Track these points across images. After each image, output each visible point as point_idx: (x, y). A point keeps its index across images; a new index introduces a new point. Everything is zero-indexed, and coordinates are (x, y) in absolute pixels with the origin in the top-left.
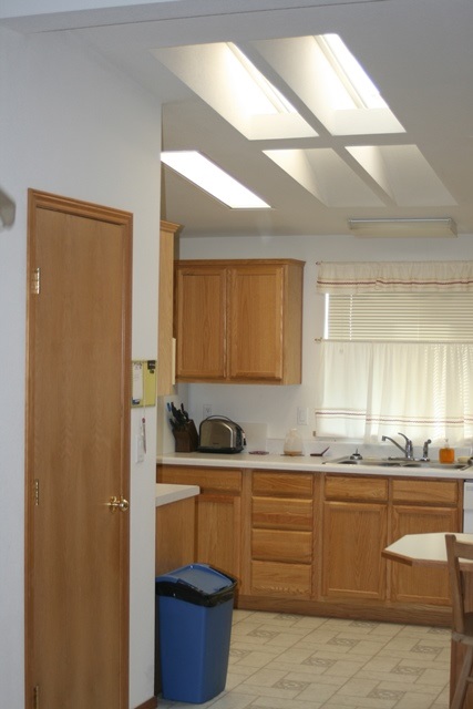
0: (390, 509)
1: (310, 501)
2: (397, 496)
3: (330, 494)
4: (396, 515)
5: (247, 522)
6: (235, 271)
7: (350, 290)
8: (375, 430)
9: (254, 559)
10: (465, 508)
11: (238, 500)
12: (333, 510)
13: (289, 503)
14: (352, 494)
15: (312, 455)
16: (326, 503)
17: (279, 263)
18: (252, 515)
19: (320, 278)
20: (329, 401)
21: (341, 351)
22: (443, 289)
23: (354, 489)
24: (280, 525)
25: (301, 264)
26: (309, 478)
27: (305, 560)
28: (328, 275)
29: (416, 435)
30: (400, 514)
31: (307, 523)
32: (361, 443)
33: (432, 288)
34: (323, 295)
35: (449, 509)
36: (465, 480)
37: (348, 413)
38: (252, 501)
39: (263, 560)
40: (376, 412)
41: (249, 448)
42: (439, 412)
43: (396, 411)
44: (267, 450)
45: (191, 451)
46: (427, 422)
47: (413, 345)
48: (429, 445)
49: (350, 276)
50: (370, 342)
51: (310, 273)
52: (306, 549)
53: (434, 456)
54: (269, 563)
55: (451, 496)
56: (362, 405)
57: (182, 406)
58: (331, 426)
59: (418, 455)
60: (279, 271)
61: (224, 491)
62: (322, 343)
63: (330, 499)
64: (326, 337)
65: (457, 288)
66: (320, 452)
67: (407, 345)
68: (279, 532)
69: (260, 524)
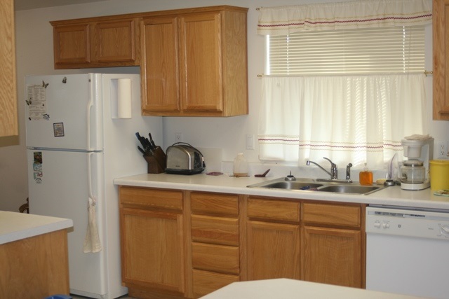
0: (302, 229)
1: (236, 220)
2: (307, 218)
3: (252, 214)
4: (307, 236)
5: (189, 237)
6: (183, 19)
7: (284, 31)
8: (307, 154)
9: (195, 268)
10: (367, 230)
11: (180, 218)
12: (254, 229)
13: (220, 221)
14: (270, 215)
15: (256, 176)
16: (249, 222)
17: (216, 10)
18: (192, 230)
19: (259, 22)
20: (270, 128)
21: (278, 85)
22: (362, 25)
23: (271, 211)
24: (212, 240)
25: (245, 10)
26: (236, 199)
27: (233, 271)
28: (267, 20)
29: (340, 159)
30: (311, 234)
31: (234, 240)
32: (296, 165)
33: (352, 26)
34: (264, 37)
35: (352, 232)
36: (368, 205)
37: (284, 139)
38: (191, 219)
39: (202, 270)
40: (308, 138)
41: (209, 169)
42: (360, 138)
43: (324, 137)
44: (222, 171)
45: (160, 172)
46: (350, 147)
47: (338, 78)
48: (351, 168)
49: (284, 19)
50: (302, 76)
51: (253, 18)
52: (234, 262)
53: (355, 178)
54: (205, 273)
55: (355, 220)
56: (295, 132)
57: (150, 135)
58: (272, 151)
59: (342, 177)
60: (217, 17)
61: (169, 210)
62: (263, 79)
63: (252, 219)
64: (268, 72)
65: (375, 24)
66: (262, 174)
67: (332, 78)
68: (212, 246)
69: (197, 238)
